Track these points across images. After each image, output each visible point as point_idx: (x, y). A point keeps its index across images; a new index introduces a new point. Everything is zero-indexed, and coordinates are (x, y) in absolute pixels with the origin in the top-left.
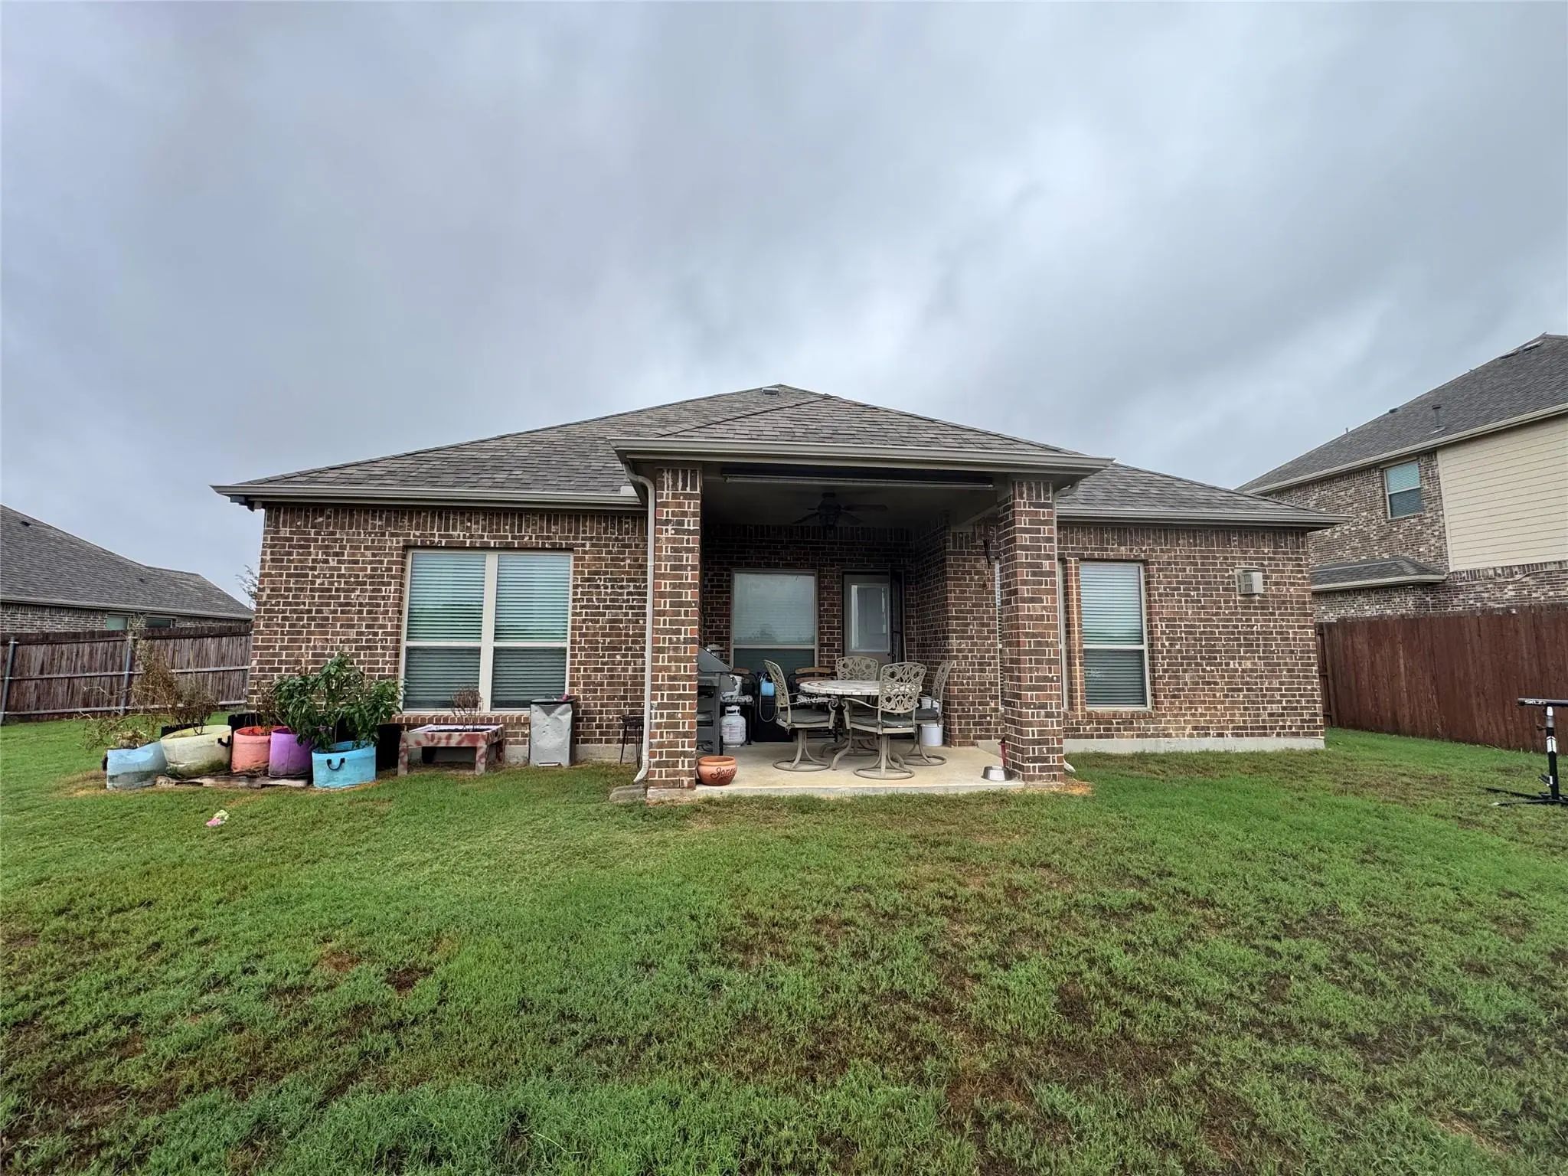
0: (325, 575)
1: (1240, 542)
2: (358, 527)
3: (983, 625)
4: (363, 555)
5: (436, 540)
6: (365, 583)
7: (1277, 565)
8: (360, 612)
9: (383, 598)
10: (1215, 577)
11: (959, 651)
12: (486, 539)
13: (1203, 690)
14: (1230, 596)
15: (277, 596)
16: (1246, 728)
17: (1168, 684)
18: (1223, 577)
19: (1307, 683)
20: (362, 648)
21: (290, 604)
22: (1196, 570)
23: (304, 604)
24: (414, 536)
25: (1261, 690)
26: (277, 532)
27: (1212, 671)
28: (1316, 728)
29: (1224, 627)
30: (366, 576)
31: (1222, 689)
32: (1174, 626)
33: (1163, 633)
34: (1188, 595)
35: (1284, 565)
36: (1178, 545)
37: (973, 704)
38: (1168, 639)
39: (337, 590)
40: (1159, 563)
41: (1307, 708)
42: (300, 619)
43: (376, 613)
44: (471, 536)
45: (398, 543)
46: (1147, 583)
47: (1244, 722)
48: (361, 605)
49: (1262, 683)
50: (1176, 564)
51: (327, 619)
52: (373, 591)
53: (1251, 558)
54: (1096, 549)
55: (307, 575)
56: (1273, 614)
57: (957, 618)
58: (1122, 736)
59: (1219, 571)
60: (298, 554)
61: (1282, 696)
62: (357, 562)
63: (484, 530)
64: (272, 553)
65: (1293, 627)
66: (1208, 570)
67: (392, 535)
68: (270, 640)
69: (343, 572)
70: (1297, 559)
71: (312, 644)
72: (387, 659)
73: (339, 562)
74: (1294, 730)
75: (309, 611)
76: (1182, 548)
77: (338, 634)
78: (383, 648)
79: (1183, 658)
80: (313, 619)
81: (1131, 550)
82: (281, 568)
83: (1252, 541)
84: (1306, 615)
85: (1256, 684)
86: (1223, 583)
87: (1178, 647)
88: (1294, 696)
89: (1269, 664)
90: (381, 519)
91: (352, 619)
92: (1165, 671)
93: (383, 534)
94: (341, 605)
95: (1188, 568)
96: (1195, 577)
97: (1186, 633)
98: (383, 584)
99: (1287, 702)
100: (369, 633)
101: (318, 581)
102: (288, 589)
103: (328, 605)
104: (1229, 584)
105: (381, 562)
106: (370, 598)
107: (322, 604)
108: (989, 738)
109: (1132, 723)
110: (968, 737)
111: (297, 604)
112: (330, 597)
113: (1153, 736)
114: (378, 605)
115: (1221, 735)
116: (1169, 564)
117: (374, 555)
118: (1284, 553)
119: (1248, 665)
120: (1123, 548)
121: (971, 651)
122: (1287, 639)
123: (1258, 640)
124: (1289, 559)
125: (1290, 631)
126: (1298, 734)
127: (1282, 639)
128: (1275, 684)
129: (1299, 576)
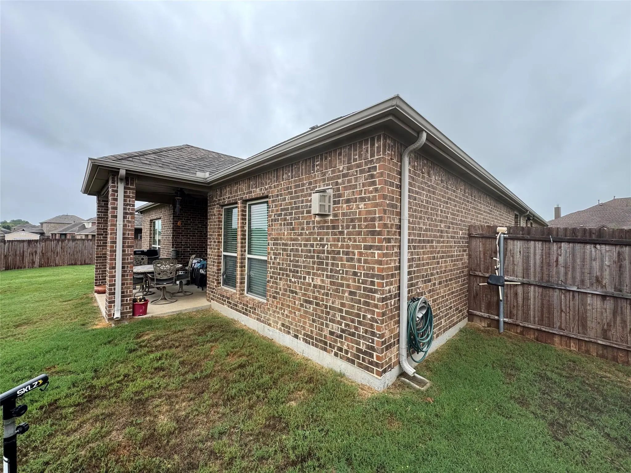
10: (302, 201)
13: (289, 297)
14: (311, 217)
17: (272, 287)
18: (307, 201)
22: (291, 198)
27: (295, 283)
28: (371, 363)
31: (300, 299)
32: (277, 244)
33: (272, 249)
34: (286, 219)
38: (273, 254)
40: (273, 197)
41: (363, 338)
47: (312, 332)
49: (327, 301)
53: (329, 179)
59: (305, 196)
65: (358, 247)
66: (299, 197)
70: (369, 170)
74: (349, 356)
76: (284, 182)
79: (280, 269)
81: (261, 190)
83: (330, 162)
85: (323, 301)
86: (307, 206)
87: (278, 260)
92: (271, 277)
95: (287, 197)
96: (290, 203)
97: (283, 250)
104: (311, 207)
118: (358, 165)
122: (352, 260)
123: (327, 258)
124: (362, 172)
125: (356, 251)
126: (353, 362)
127: (348, 261)
128: (337, 305)
129: (371, 188)
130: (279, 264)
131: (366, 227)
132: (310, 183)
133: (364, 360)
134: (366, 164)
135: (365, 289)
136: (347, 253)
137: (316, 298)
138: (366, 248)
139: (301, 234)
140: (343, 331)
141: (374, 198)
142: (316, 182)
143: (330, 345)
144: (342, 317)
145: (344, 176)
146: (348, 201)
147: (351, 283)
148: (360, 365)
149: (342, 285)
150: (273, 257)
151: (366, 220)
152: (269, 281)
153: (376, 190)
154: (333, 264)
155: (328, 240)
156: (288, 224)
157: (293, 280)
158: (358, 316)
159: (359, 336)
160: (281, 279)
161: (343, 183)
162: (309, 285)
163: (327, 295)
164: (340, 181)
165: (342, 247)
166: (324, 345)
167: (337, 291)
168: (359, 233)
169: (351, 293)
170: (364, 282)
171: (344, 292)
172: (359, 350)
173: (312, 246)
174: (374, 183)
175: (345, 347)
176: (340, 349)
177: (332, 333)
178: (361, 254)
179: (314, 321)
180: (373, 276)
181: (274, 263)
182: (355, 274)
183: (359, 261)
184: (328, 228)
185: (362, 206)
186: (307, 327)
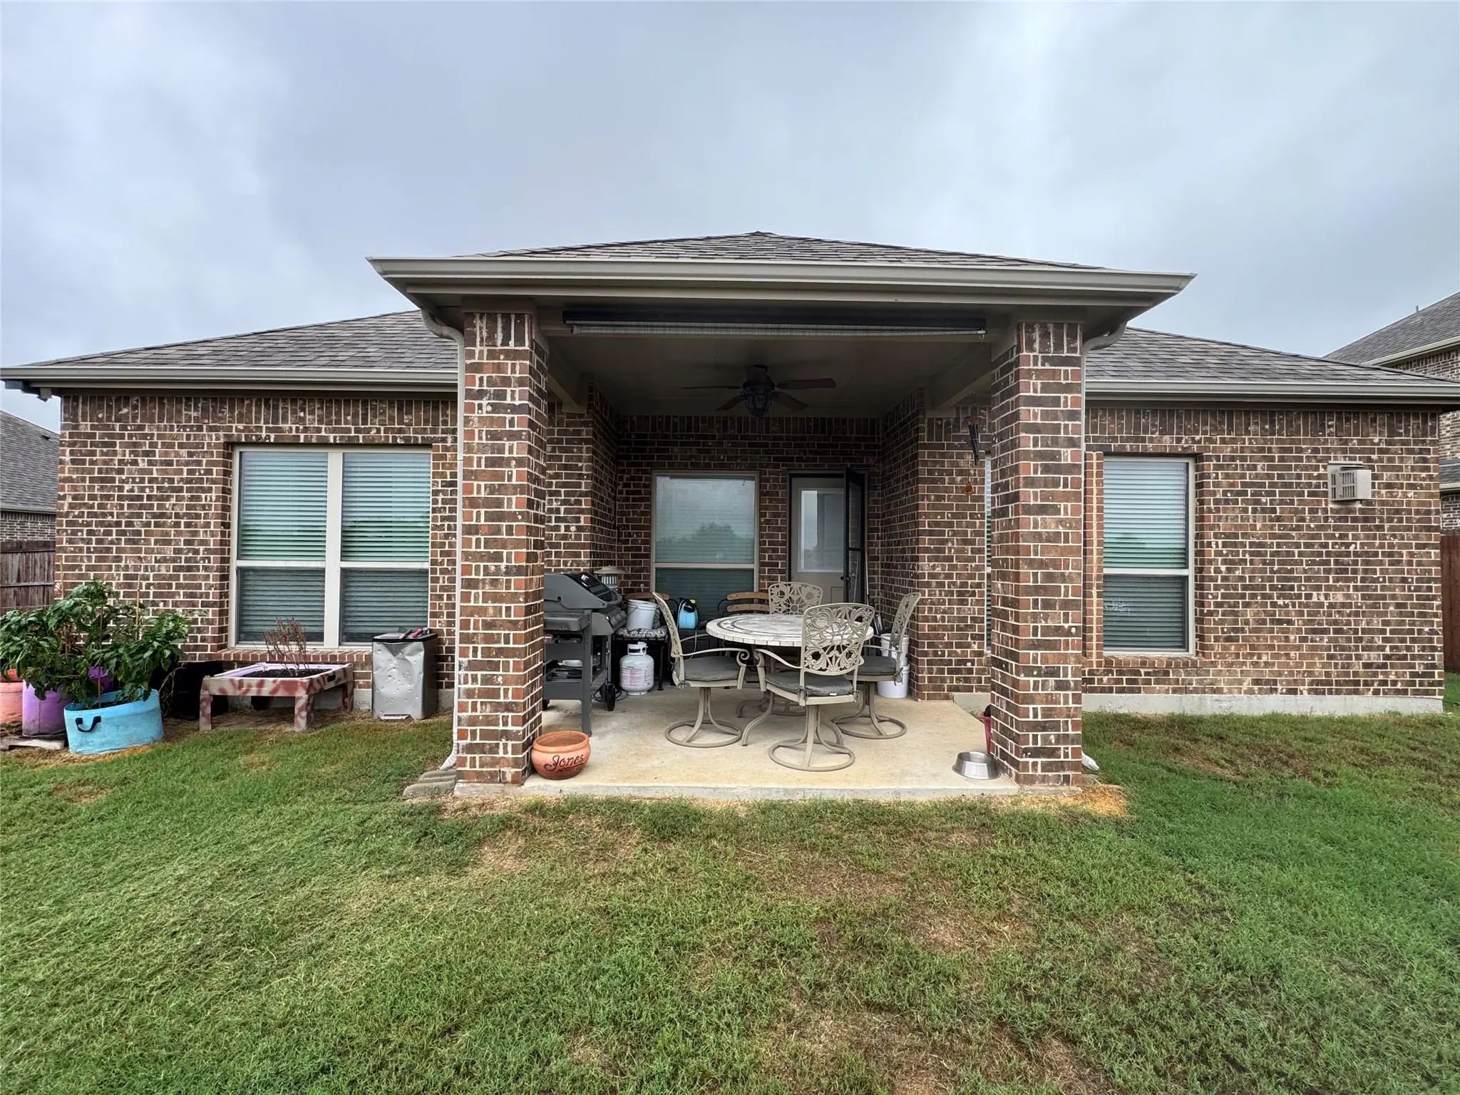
0: (134, 479)
1: (1339, 429)
2: (170, 420)
3: (966, 542)
4: (177, 454)
5: (264, 434)
6: (180, 490)
7: (1391, 460)
8: (177, 525)
9: (203, 507)
10: (1299, 476)
11: (932, 576)
12: (323, 434)
13: (1272, 631)
14: (1319, 502)
15: (81, 505)
16: (1329, 683)
17: (1222, 622)
18: (1310, 477)
19: (1422, 624)
20: (181, 569)
21: (95, 515)
22: (1270, 468)
23: (112, 514)
24: (237, 430)
25: (1356, 631)
26: (76, 427)
27: (1287, 606)
28: (1431, 684)
29: (1307, 546)
30: (182, 480)
31: (1299, 630)
32: (1235, 545)
33: (1218, 553)
34: (1258, 502)
35: (1401, 460)
36: (1248, 433)
37: (949, 645)
38: (1224, 562)
39: (149, 498)
40: (1218, 458)
41: (1421, 657)
42: (109, 533)
43: (196, 526)
44: (306, 430)
45: (217, 438)
46: (1199, 486)
47: (1327, 674)
48: (177, 515)
49: (1357, 623)
50: (1243, 459)
51: (139, 533)
52: (192, 498)
53: (1352, 450)
54: (1128, 440)
55: (113, 480)
56: (1380, 528)
57: (931, 533)
58: (1152, 691)
59: (1306, 468)
60: (103, 454)
61: (1386, 640)
62: (170, 463)
63: (320, 422)
64: (72, 453)
66: (1289, 468)
67: (211, 429)
68: (74, 559)
69: (155, 475)
70: (1421, 452)
71: (123, 564)
72: (211, 582)
73: (150, 463)
74: (1399, 686)
75: (118, 524)
76: (1252, 437)
77: (152, 551)
78: (206, 568)
79: (1245, 588)
80: (123, 533)
81: (1179, 440)
82: (83, 471)
83: (1356, 427)
84: (1429, 529)
86: (1310, 485)
87: (1238, 573)
88: (1403, 640)
89: (1370, 597)
90: (196, 409)
91: (167, 534)
92: (1218, 605)
93: (200, 428)
94: (155, 516)
95: (1260, 465)
96: (1269, 476)
97: (1252, 554)
98: (203, 490)
99: (1392, 648)
100: (189, 550)
101: (127, 487)
102: (92, 497)
103: (139, 516)
104: (1318, 486)
105: (199, 463)
106: (188, 507)
107: (132, 515)
108: (970, 689)
109: (1167, 673)
110: (941, 688)
111: (104, 515)
112: (141, 507)
113: (1196, 691)
114: (198, 516)
115: (1293, 692)
116: (1233, 459)
117: (190, 454)
118: (1403, 443)
119: (1339, 597)
120: (1167, 437)
121: (949, 576)
123: (1355, 563)
124: (1410, 451)
125: (1404, 552)
126: (1405, 692)
127: (1391, 563)
128: (1377, 623)
129: (1424, 475)
132: (1316, 451)
133: (1421, 684)
134: (1416, 443)
135: (1418, 598)
138: (1418, 546)
139: (1298, 528)
141: (1428, 487)
142: (1327, 450)
145: (1381, 451)
146: (1388, 485)
147: (1397, 592)
148: (1416, 693)
149: (1384, 597)
151: (1417, 512)
153: (1431, 478)
154: (1365, 571)
155: (1356, 537)
156: (1264, 510)
157: (1280, 602)
159: (1413, 657)
160: (1246, 605)
161: (1380, 459)
163: (1357, 614)
164: (1375, 457)
165: (1382, 546)
167: (1374, 606)
170: (1418, 589)
171: (1387, 606)
172: (1414, 675)
173: (1326, 545)
174: (1428, 469)
175: (1392, 677)
176: (1384, 683)
177: (1366, 666)
178: (1411, 555)
179: (1330, 657)
181: (1224, 579)
182: (1404, 580)
185: (1411, 494)
186: (1317, 670)
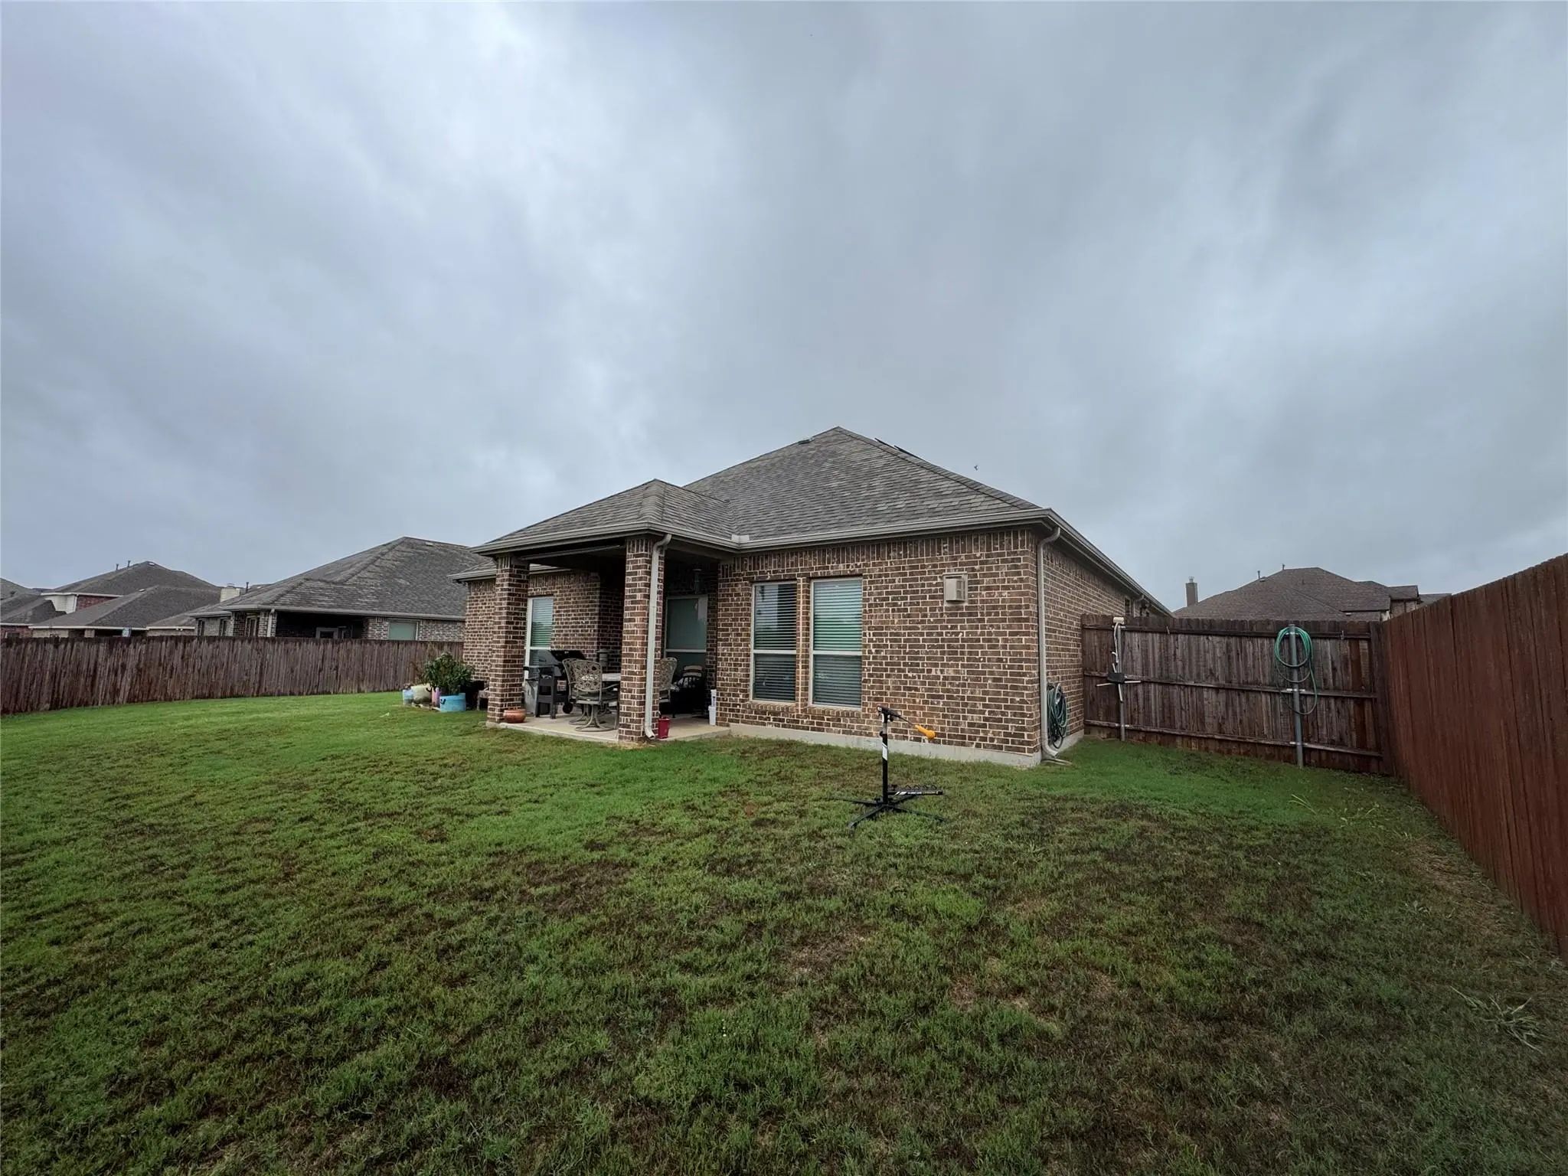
1: (951, 549)
7: (990, 569)
10: (923, 585)
13: (904, 695)
14: (937, 603)
16: (943, 736)
17: (872, 687)
18: (931, 585)
19: (1014, 694)
29: (929, 634)
36: (889, 558)
40: (871, 577)
47: (943, 729)
49: (964, 692)
50: (887, 575)
53: (961, 564)
56: (981, 620)
59: (927, 579)
65: (1002, 634)
66: (917, 580)
70: (1013, 560)
74: (995, 743)
76: (891, 561)
79: (887, 664)
81: (848, 566)
83: (964, 546)
85: (957, 692)
86: (930, 591)
87: (883, 654)
88: (999, 707)
89: (973, 673)
92: (870, 675)
95: (897, 579)
96: (903, 587)
97: (891, 640)
99: (990, 713)
104: (936, 591)
108: (738, 722)
110: (725, 720)
116: (880, 576)
118: (999, 555)
119: (951, 673)
121: (730, 655)
122: (995, 646)
123: (963, 647)
124: (1005, 561)
125: (1000, 638)
126: (1001, 748)
127: (990, 647)
128: (978, 694)
129: (1015, 578)
130: (885, 658)
131: (1011, 614)
132: (935, 566)
133: (1013, 742)
134: (1009, 554)
135: (1012, 674)
136: (989, 640)
137: (948, 691)
138: (1011, 634)
139: (923, 622)
140: (986, 719)
141: (1019, 587)
142: (943, 565)
143: (970, 738)
144: (985, 706)
145: (982, 563)
146: (988, 588)
147: (994, 669)
148: (1009, 749)
149: (984, 673)
150: (873, 650)
151: (1010, 607)
152: (865, 681)
153: (1021, 580)
154: (970, 653)
155: (962, 628)
156: (899, 611)
157: (910, 675)
158: (1006, 700)
159: (1007, 721)
160: (888, 676)
161: (982, 569)
162: (938, 678)
163: (964, 685)
164: (977, 567)
165: (982, 634)
166: (961, 741)
167: (977, 679)
168: (1004, 620)
169: (995, 680)
170: (1010, 667)
171: (986, 680)
172: (1007, 734)
173: (941, 634)
174: (1019, 574)
175: (990, 735)
176: (984, 739)
177: (970, 725)
178: (1006, 640)
179: (945, 716)
180: (1021, 661)
181: (874, 658)
182: (1000, 660)
183: (1004, 647)
184: (962, 615)
185: (1005, 593)
186: (935, 725)
